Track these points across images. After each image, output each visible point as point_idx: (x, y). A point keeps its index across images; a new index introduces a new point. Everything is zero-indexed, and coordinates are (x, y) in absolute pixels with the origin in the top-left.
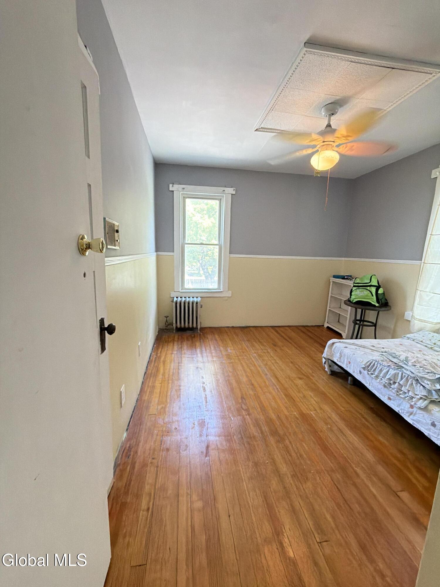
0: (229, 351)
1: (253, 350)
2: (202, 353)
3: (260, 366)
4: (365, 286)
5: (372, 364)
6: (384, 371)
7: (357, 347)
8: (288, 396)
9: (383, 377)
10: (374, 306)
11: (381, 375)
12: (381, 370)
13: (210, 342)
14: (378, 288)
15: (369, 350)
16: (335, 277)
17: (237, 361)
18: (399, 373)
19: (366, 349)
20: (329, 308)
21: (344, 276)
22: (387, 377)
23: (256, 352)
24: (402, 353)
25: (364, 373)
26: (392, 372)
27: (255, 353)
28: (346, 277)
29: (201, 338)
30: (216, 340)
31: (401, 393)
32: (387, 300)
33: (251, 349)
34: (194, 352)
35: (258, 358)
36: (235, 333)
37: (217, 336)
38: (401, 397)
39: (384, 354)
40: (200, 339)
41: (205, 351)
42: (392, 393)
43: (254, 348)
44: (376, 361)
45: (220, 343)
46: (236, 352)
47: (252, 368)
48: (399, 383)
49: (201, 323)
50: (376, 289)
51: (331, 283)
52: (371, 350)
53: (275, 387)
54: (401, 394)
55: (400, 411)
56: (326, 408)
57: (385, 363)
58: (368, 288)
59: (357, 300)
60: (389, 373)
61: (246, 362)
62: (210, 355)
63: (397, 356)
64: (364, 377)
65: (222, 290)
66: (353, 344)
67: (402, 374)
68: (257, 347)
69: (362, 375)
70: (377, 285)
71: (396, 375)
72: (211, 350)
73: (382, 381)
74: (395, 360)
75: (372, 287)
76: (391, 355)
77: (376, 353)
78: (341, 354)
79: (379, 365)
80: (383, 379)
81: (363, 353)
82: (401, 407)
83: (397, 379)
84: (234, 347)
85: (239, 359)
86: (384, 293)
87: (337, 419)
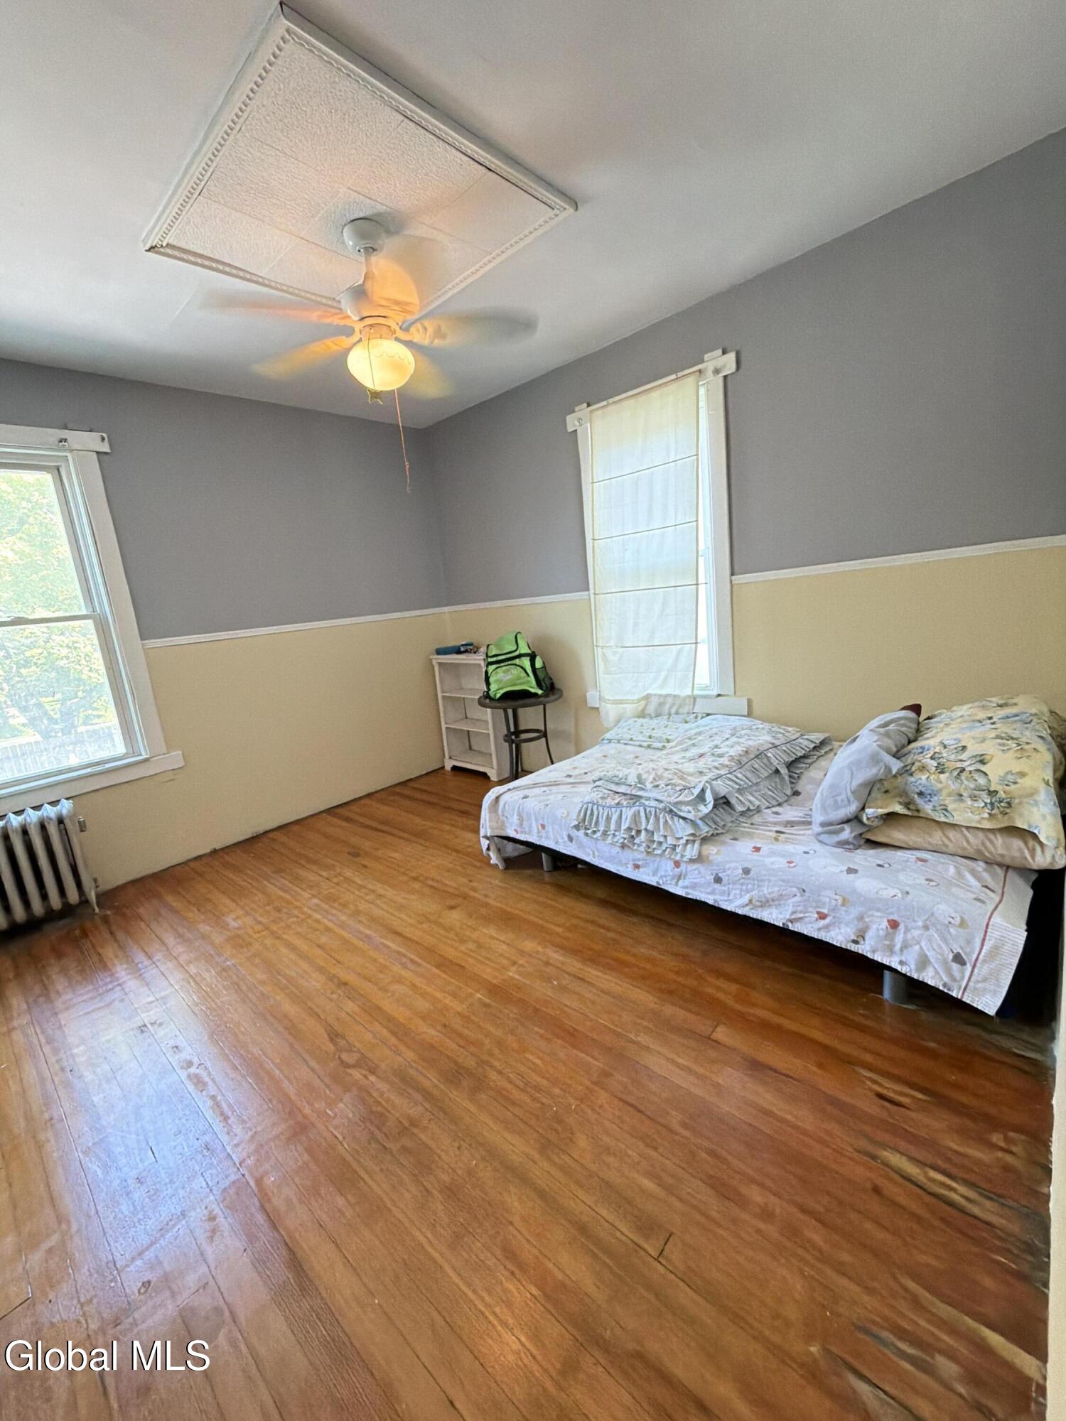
0: (234, 924)
1: (305, 891)
2: (137, 972)
3: (342, 925)
4: (509, 659)
5: (589, 812)
6: (615, 818)
7: (545, 789)
8: (445, 964)
9: (615, 831)
10: (535, 695)
11: (613, 827)
12: (608, 819)
13: (154, 925)
14: (532, 657)
15: (567, 786)
16: (440, 652)
17: (268, 942)
18: (639, 811)
19: (561, 786)
20: (446, 723)
21: (459, 647)
22: (624, 827)
23: (313, 892)
24: (626, 771)
25: (578, 836)
26: (628, 813)
27: (314, 896)
28: (462, 649)
29: (114, 928)
30: (175, 911)
31: (655, 846)
32: (551, 679)
33: (298, 890)
34: (106, 984)
35: (327, 907)
36: (227, 865)
37: (170, 899)
38: (656, 855)
39: (597, 783)
40: (112, 933)
41: (147, 962)
42: (638, 854)
43: (304, 886)
44: (594, 804)
45: (193, 914)
46: (255, 919)
47: (324, 940)
48: (646, 829)
49: (95, 880)
50: (531, 660)
51: (436, 669)
52: (570, 786)
53: (404, 960)
54: (654, 849)
55: (661, 882)
56: (529, 945)
57: (609, 802)
58: (517, 661)
59: (502, 692)
60: (624, 817)
61: (298, 933)
62: (170, 965)
63: (621, 779)
64: (581, 846)
65: (144, 756)
66: (535, 785)
67: (645, 810)
68: (312, 877)
69: (574, 842)
70: (529, 652)
71: (636, 816)
72: (168, 949)
73: (618, 837)
74: (622, 789)
75: (523, 658)
76: (610, 781)
77: (582, 789)
78: (520, 815)
79: (601, 809)
80: (617, 833)
81: (560, 796)
82: (659, 874)
83: (641, 823)
84: (243, 908)
85: (273, 933)
86: (544, 667)
87: (561, 958)
